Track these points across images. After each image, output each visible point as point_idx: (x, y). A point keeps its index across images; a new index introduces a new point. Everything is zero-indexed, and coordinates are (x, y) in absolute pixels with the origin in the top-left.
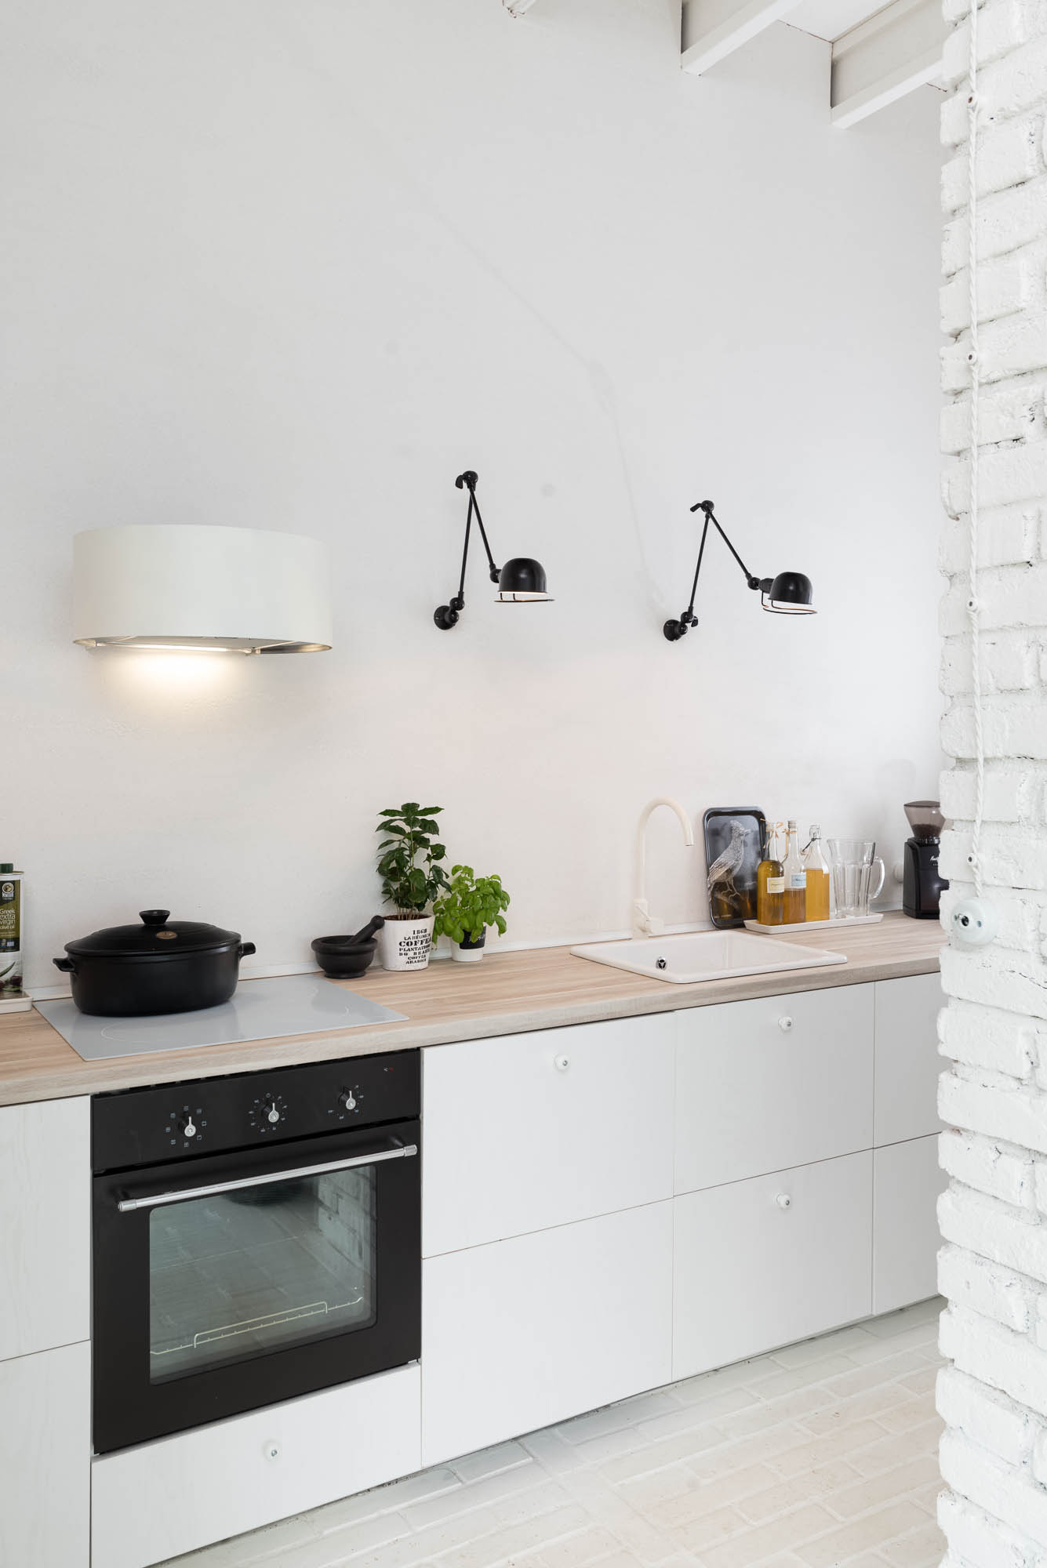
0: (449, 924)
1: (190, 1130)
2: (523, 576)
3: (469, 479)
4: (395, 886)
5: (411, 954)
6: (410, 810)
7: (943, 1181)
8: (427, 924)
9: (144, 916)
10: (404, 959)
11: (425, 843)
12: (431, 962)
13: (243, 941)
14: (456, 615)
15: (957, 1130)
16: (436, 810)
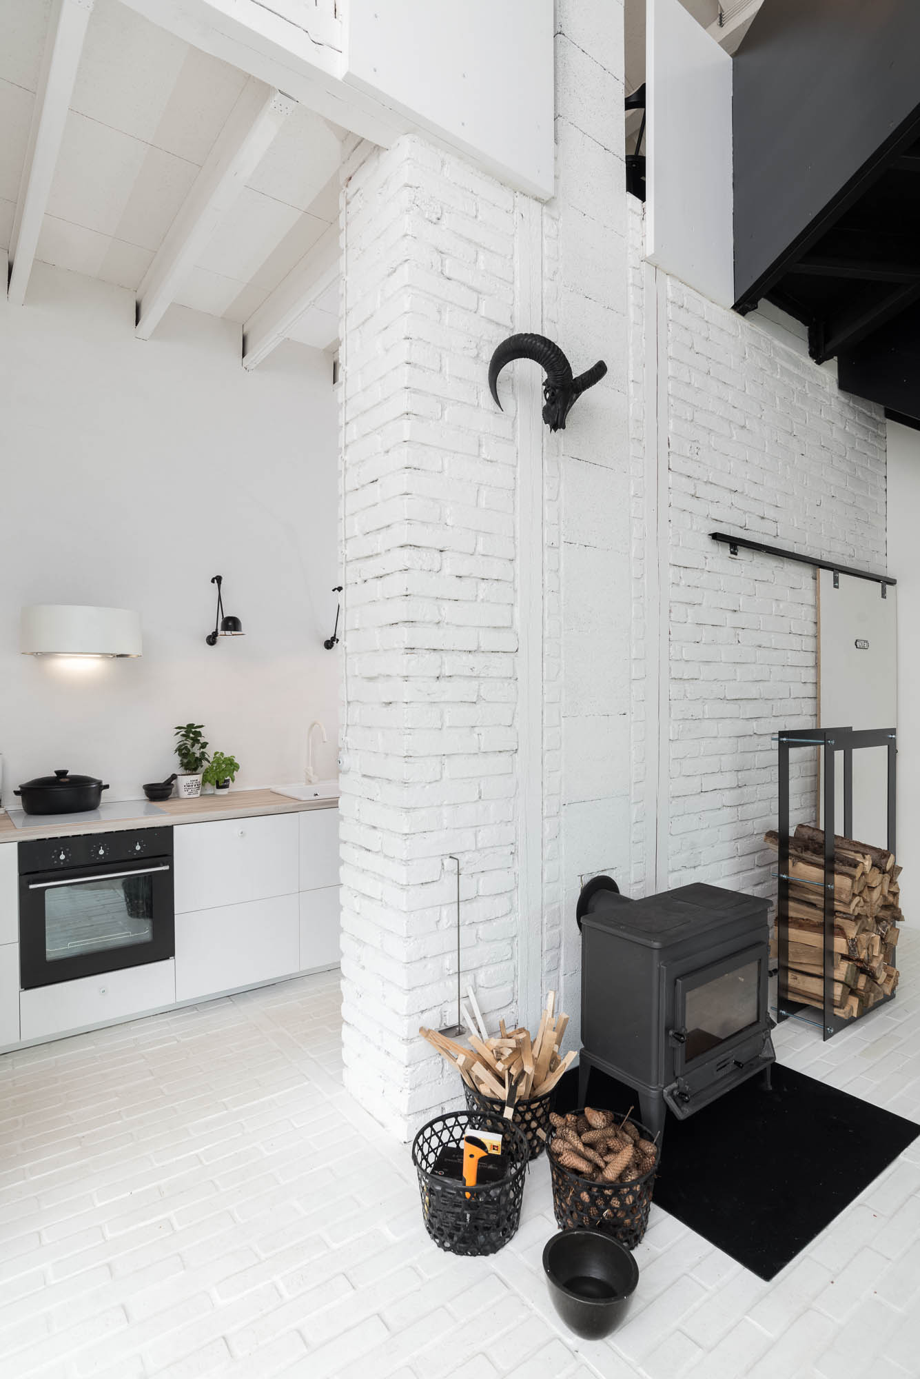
0: (209, 778)
1: (62, 857)
2: (230, 624)
3: (218, 579)
4: (185, 761)
5: (190, 791)
6: (191, 726)
7: (342, 862)
8: (199, 778)
9: (56, 772)
10: (187, 793)
11: (198, 741)
12: (201, 795)
13: (104, 784)
14: (215, 639)
15: (345, 842)
16: (202, 726)
